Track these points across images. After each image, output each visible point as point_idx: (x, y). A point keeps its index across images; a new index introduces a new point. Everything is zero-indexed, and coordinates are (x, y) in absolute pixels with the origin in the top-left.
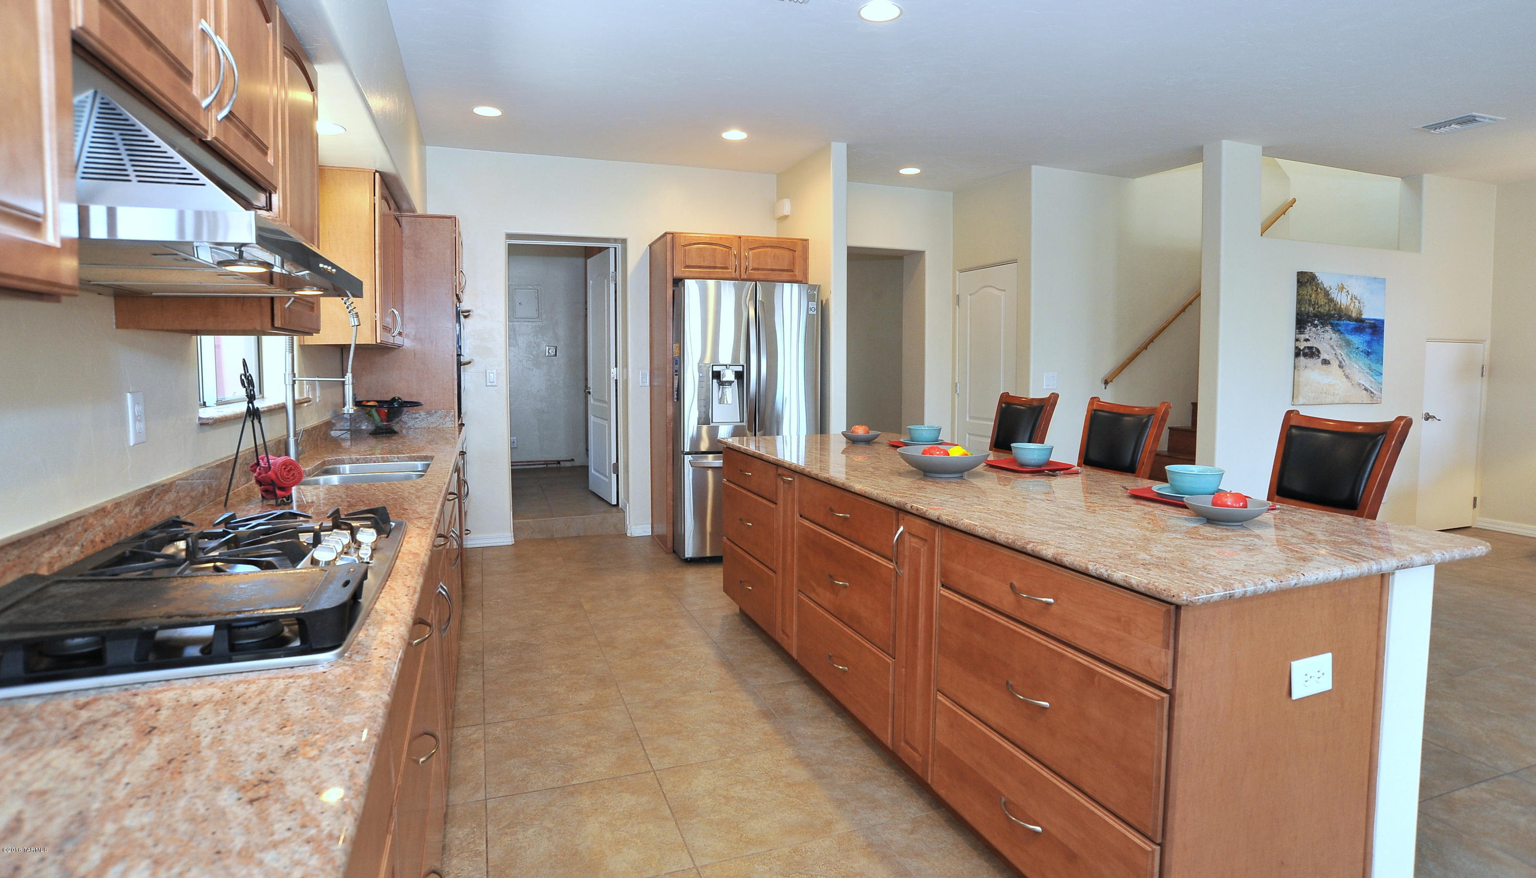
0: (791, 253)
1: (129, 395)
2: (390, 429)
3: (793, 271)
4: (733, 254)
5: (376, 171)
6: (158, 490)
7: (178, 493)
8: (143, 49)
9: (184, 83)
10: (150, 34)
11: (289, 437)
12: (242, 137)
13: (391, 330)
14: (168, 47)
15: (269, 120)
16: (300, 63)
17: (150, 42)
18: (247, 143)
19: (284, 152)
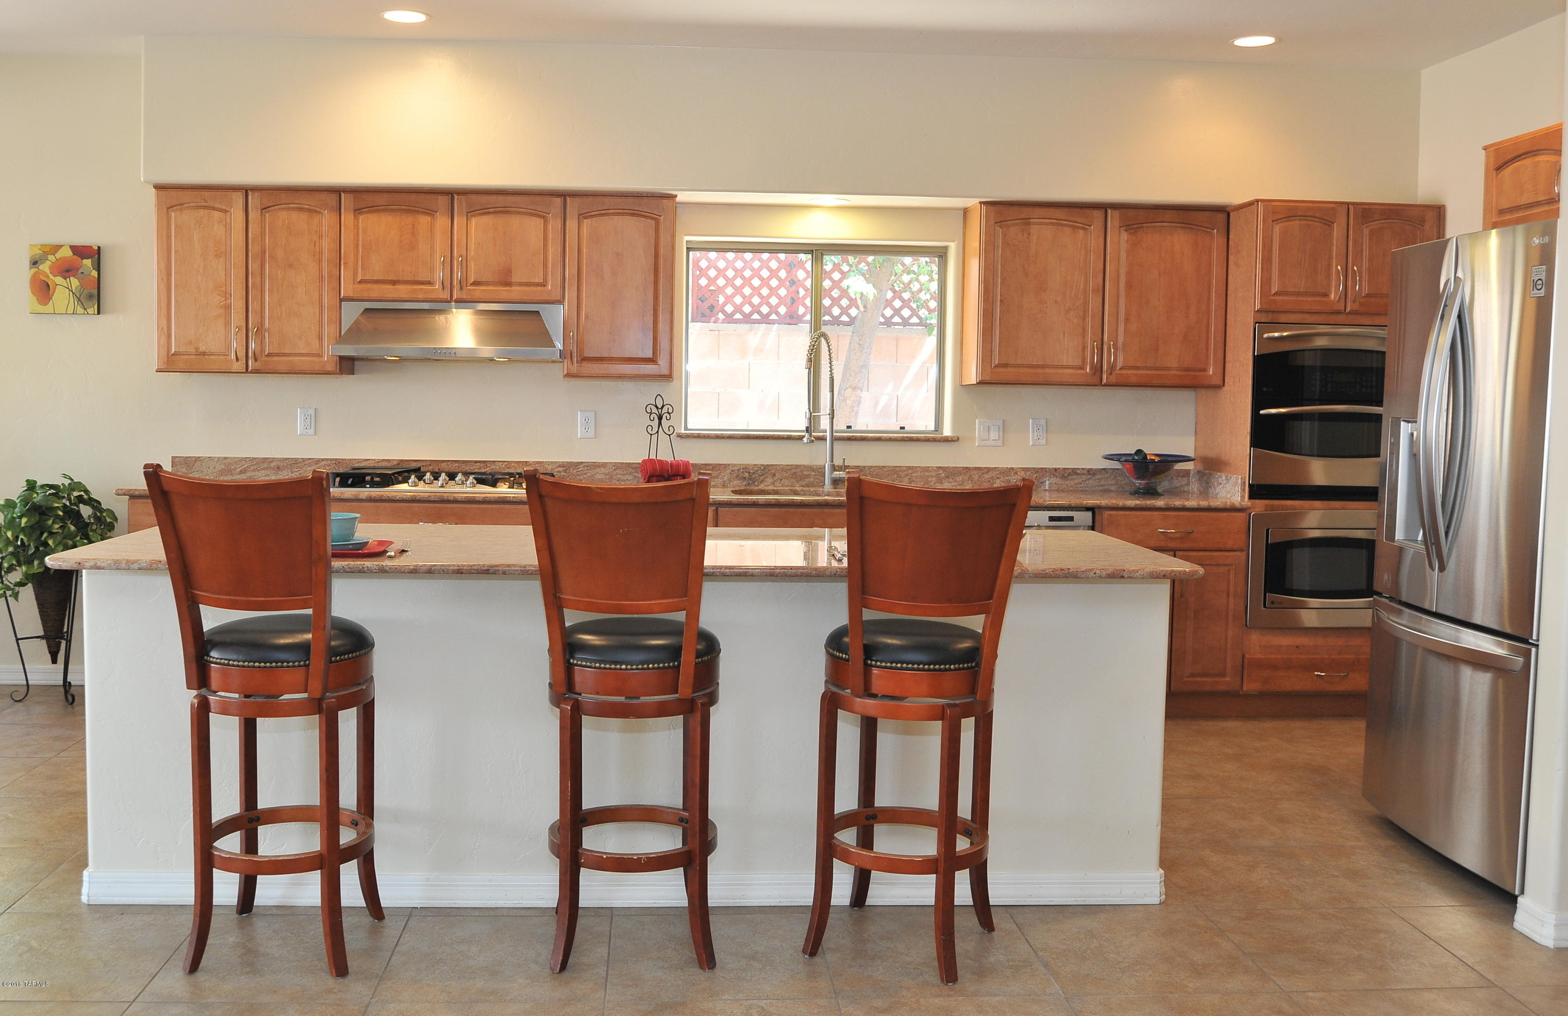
1: (579, 412)
5: (981, 203)
6: (587, 464)
7: (614, 470)
8: (390, 287)
9: (426, 286)
10: (391, 280)
11: (827, 463)
12: (499, 287)
13: (1082, 368)
14: (406, 279)
15: (545, 267)
16: (624, 211)
17: (394, 282)
18: (508, 289)
19: (575, 276)
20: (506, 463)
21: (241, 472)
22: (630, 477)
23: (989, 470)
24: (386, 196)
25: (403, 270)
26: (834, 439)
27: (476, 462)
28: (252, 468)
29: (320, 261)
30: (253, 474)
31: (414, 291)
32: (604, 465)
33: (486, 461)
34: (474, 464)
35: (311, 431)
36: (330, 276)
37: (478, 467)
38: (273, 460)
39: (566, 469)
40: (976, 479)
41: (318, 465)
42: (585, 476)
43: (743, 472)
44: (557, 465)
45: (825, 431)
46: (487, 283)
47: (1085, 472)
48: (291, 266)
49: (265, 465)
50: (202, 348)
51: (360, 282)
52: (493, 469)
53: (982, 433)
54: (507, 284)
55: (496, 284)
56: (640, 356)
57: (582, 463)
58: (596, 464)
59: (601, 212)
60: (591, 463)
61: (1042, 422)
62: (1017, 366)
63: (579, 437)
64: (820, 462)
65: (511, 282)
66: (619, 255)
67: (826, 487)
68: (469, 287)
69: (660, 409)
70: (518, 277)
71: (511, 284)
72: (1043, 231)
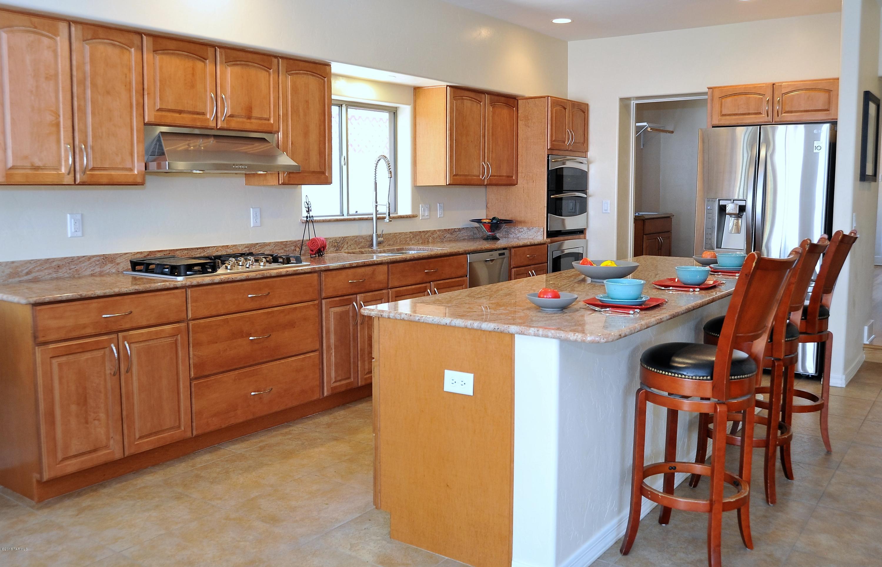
0: (827, 93)
1: (251, 209)
2: (494, 237)
3: (828, 111)
4: (765, 100)
5: (447, 86)
6: (260, 244)
7: (275, 247)
8: (177, 115)
9: (201, 116)
10: (179, 110)
11: (373, 233)
12: (245, 120)
13: (479, 176)
14: (189, 110)
15: (270, 107)
16: (308, 72)
17: (180, 112)
18: (250, 121)
19: (286, 115)
21: (28, 274)
22: (282, 251)
23: (427, 232)
24: (174, 42)
25: (187, 103)
26: (378, 219)
27: (198, 249)
28: (37, 269)
29: (130, 91)
30: (37, 274)
31: (194, 120)
32: (269, 244)
33: (204, 248)
34: (196, 250)
35: (79, 234)
36: (137, 104)
38: (54, 260)
40: (423, 237)
41: (90, 261)
43: (334, 243)
44: (245, 246)
45: (372, 214)
46: (238, 116)
47: (458, 230)
48: (108, 93)
49: (48, 265)
50: (38, 163)
51: (158, 110)
53: (422, 212)
54: (249, 118)
55: (243, 118)
56: (319, 170)
57: (257, 244)
58: (265, 244)
59: (297, 72)
60: (262, 244)
61: (442, 205)
62: (461, 175)
63: (252, 226)
64: (370, 233)
65: (252, 116)
66: (307, 102)
67: (375, 247)
68: (227, 118)
69: (308, 204)
70: (256, 113)
71: (251, 118)
72: (468, 103)
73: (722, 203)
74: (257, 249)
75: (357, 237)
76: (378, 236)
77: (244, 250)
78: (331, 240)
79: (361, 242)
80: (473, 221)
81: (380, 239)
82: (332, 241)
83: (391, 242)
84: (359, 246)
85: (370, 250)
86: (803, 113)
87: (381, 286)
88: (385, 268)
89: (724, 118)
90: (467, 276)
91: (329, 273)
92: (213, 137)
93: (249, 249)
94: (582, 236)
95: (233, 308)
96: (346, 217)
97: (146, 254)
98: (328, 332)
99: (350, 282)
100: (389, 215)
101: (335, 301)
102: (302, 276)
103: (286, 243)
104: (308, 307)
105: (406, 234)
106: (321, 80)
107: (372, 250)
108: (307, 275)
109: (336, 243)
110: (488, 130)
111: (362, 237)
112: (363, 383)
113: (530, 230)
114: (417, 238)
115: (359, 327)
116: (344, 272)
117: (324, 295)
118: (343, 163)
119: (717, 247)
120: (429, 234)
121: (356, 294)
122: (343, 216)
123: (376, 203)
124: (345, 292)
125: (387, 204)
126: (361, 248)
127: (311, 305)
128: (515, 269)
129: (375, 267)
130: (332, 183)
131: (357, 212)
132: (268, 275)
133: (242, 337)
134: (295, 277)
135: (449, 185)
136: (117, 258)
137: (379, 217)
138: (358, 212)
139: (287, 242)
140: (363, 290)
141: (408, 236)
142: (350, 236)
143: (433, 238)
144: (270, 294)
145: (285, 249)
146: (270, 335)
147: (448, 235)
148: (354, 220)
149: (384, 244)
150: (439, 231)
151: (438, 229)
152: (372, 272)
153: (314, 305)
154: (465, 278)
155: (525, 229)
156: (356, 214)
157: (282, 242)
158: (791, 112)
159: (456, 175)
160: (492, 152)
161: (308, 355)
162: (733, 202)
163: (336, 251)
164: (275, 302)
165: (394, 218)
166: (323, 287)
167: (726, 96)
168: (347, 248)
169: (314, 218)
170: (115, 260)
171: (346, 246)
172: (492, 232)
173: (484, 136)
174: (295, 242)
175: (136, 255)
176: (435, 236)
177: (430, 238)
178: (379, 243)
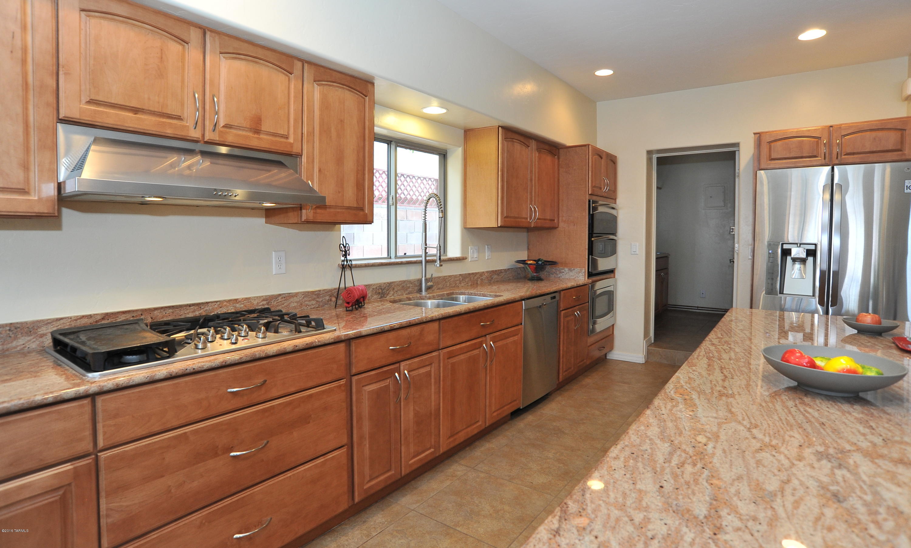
0: (899, 134)
1: (274, 252)
2: (539, 278)
3: (901, 151)
4: (822, 143)
5: (499, 126)
6: (284, 296)
7: (303, 298)
8: (130, 115)
9: (175, 121)
10: (133, 107)
11: (422, 277)
12: (250, 134)
13: (527, 219)
14: (151, 109)
15: (289, 121)
16: (344, 87)
17: (136, 110)
18: (257, 136)
19: (311, 133)
20: (218, 303)
22: (314, 302)
25: (149, 99)
26: (427, 262)
27: (190, 305)
31: (162, 124)
32: (296, 295)
34: (188, 308)
37: (192, 310)
39: (269, 302)
40: (472, 279)
42: (283, 306)
43: (378, 289)
44: (262, 299)
45: (421, 257)
46: (238, 128)
47: (504, 271)
51: (88, 102)
52: (207, 310)
53: (472, 254)
54: (257, 131)
55: (247, 131)
56: (355, 206)
57: (280, 295)
58: (291, 295)
59: (329, 83)
60: (287, 295)
61: (489, 247)
62: (511, 217)
63: (274, 274)
64: (418, 277)
65: (261, 130)
66: (342, 121)
67: (424, 293)
68: (222, 129)
69: (345, 247)
70: (266, 126)
71: (260, 133)
72: (518, 146)
73: (785, 246)
74: (279, 301)
75: (404, 281)
76: (427, 280)
77: (261, 303)
78: (374, 287)
79: (409, 287)
80: (518, 262)
81: (430, 284)
82: (376, 288)
83: (440, 286)
84: (407, 292)
85: (418, 295)
86: (869, 155)
87: (430, 348)
88: (436, 325)
89: (773, 162)
90: (521, 324)
91: (362, 340)
92: (199, 154)
93: (268, 302)
94: (612, 275)
95: (199, 414)
96: (393, 260)
97: (99, 318)
98: (360, 418)
99: (392, 349)
100: (440, 259)
101: (370, 376)
102: (321, 349)
103: (318, 292)
104: (331, 390)
105: (455, 276)
106: (361, 98)
107: (420, 297)
108: (329, 347)
109: (380, 290)
110: (535, 174)
111: (410, 282)
112: (408, 472)
113: (571, 271)
114: (467, 280)
115: (402, 404)
116: (383, 337)
117: (354, 371)
118: (391, 202)
119: (780, 293)
120: (478, 276)
121: (399, 362)
122: (391, 258)
123: (426, 245)
124: (383, 363)
125: (437, 246)
126: (409, 294)
127: (335, 387)
128: (564, 312)
129: (424, 326)
130: (373, 222)
131: (405, 254)
132: (263, 355)
133: (216, 455)
134: (310, 352)
135: (500, 227)
136: (39, 327)
137: (429, 260)
138: (407, 254)
139: (320, 291)
140: (408, 356)
141: (458, 279)
142: (397, 281)
143: (482, 279)
144: (267, 382)
145: (318, 299)
146: (268, 442)
147: (495, 276)
148: (402, 263)
149: (433, 288)
150: (487, 272)
151: (486, 270)
152: (419, 332)
153: (340, 386)
154: (520, 327)
155: (566, 269)
156: (405, 256)
157: (313, 292)
158: (853, 154)
159: (507, 217)
160: (538, 195)
161: (330, 456)
162: (800, 246)
163: (380, 298)
164: (275, 393)
165: (445, 261)
166: (354, 361)
167: (776, 141)
168: (393, 295)
169: (354, 263)
170: (37, 329)
171: (392, 293)
172: (537, 273)
173: (531, 180)
174: (330, 291)
175: (79, 321)
176: (484, 277)
177: (479, 280)
178: (428, 288)
